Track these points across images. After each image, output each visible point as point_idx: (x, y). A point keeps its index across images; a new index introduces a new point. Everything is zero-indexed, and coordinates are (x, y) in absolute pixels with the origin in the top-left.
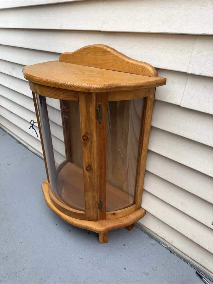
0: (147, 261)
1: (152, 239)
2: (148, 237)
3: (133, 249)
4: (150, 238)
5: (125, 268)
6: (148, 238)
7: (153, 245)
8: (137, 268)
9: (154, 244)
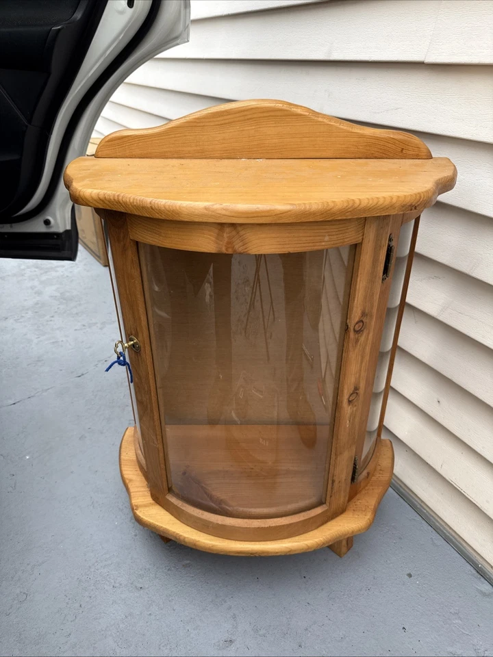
0: (463, 629)
1: (483, 579)
2: (474, 572)
3: (431, 589)
4: (479, 576)
5: (404, 628)
6: (473, 575)
7: (484, 594)
8: (435, 637)
9: (487, 592)
